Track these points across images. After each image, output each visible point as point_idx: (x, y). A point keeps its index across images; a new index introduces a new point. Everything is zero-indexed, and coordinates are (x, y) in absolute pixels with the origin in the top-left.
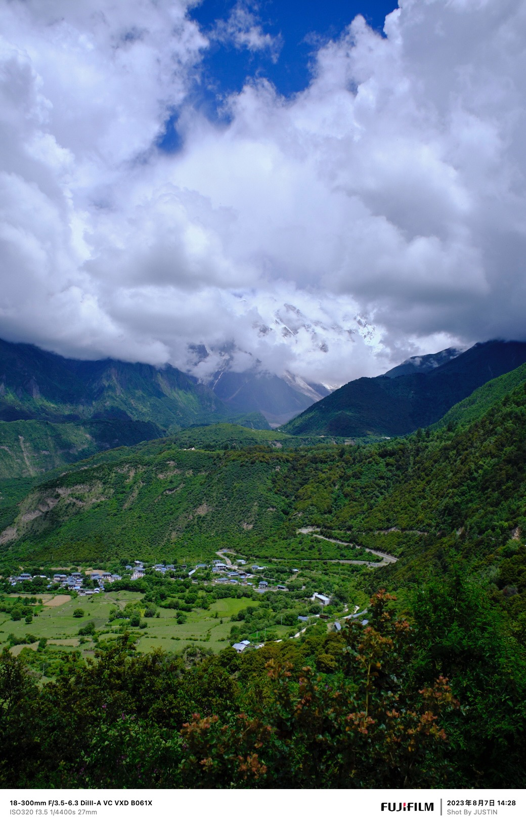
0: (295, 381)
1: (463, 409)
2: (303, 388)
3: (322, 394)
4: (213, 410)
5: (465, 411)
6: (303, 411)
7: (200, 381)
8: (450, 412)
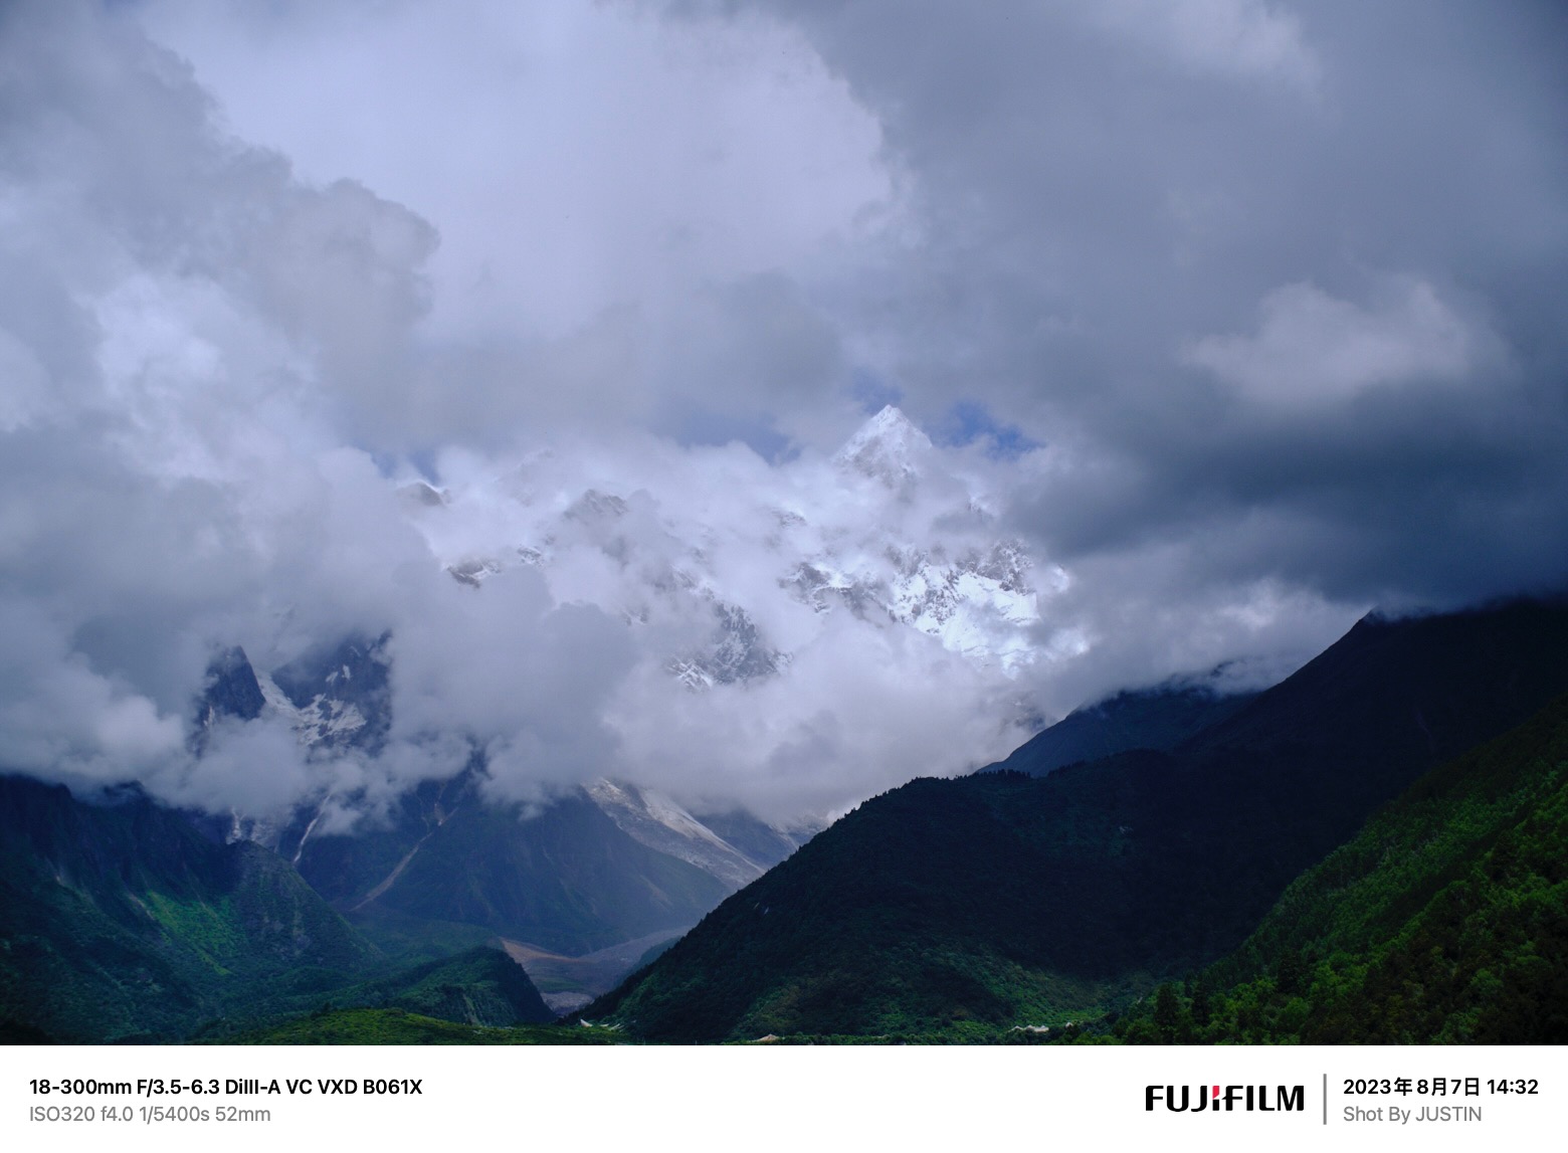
0: (642, 805)
1: (1332, 894)
2: (674, 835)
3: (757, 855)
4: (298, 953)
5: (1339, 900)
6: (684, 932)
7: (238, 832)
8: (1280, 909)
